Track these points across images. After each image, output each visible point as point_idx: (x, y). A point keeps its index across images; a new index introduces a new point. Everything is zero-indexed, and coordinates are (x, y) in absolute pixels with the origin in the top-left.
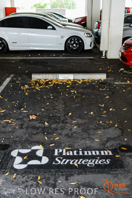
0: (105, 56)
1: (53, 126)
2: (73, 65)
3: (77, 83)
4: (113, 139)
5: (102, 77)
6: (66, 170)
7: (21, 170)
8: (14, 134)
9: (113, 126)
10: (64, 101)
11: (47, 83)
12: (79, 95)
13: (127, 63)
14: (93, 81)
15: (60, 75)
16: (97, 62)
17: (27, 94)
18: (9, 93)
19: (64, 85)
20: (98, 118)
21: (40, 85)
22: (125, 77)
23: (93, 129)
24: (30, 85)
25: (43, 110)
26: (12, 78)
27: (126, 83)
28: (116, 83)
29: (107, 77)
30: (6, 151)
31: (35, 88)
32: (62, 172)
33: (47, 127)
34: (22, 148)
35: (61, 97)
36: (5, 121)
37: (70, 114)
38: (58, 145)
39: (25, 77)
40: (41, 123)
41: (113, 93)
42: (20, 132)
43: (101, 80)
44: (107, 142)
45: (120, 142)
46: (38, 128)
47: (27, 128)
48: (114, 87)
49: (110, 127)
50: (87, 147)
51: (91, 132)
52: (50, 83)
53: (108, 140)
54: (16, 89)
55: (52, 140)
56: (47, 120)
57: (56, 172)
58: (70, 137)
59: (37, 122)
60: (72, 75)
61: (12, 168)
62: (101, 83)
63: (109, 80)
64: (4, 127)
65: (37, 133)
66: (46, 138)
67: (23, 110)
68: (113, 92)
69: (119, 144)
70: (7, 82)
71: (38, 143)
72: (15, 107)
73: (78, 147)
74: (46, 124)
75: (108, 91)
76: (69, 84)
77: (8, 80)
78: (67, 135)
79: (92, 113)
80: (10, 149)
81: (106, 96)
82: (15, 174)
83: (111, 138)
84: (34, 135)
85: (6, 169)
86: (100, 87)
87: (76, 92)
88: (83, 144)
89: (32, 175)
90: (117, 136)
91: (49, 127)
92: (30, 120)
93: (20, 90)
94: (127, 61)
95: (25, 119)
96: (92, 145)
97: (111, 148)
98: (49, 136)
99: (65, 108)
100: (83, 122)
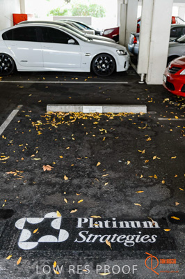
0: (144, 80)
1: (76, 182)
2: (101, 93)
3: (108, 119)
4: (160, 203)
5: (142, 110)
6: (95, 252)
7: (29, 251)
8: (21, 193)
9: (158, 183)
10: (90, 145)
11: (67, 118)
12: (110, 135)
13: (175, 92)
14: (130, 116)
15: (84, 107)
16: (134, 88)
17: (39, 133)
18: (15, 131)
19: (89, 121)
20: (137, 171)
21: (58, 120)
22: (172, 110)
23: (131, 187)
24: (44, 120)
25: (61, 157)
26: (20, 110)
27: (173, 119)
28: (160, 119)
29: (147, 111)
30: (8, 220)
31: (50, 125)
32: (89, 256)
33: (67, 184)
34: (32, 216)
35: (87, 138)
36: (8, 173)
37: (99, 164)
38: (83, 212)
39: (38, 108)
40: (59, 177)
41: (157, 134)
42: (28, 191)
43: (139, 114)
44: (151, 207)
45: (169, 207)
46: (54, 185)
47: (39, 184)
48: (158, 125)
49: (154, 184)
50: (123, 215)
51: (129, 191)
52: (71, 117)
53: (153, 204)
54: (25, 126)
55: (73, 204)
56: (67, 172)
57: (80, 254)
58: (99, 198)
59: (54, 176)
60: (101, 107)
61: (17, 247)
62: (140, 119)
63: (150, 114)
64: (6, 182)
65: (53, 193)
66: (65, 200)
67: (34, 157)
68: (157, 131)
69: (169, 210)
70: (14, 116)
71: (54, 208)
72: (23, 152)
73: (111, 215)
74: (66, 178)
75: (150, 130)
76: (96, 120)
77: (15, 112)
78: (94, 196)
79: (129, 162)
80: (14, 216)
81: (147, 138)
82: (20, 258)
83: (156, 201)
84: (49, 195)
85: (7, 250)
86: (138, 124)
87: (106, 132)
88: (118, 210)
89: (44, 260)
90: (164, 198)
91: (70, 183)
92: (43, 173)
93: (31, 127)
94: (174, 89)
95: (37, 171)
96: (130, 211)
97: (157, 217)
98: (70, 197)
99: (92, 155)
100: (117, 176)
